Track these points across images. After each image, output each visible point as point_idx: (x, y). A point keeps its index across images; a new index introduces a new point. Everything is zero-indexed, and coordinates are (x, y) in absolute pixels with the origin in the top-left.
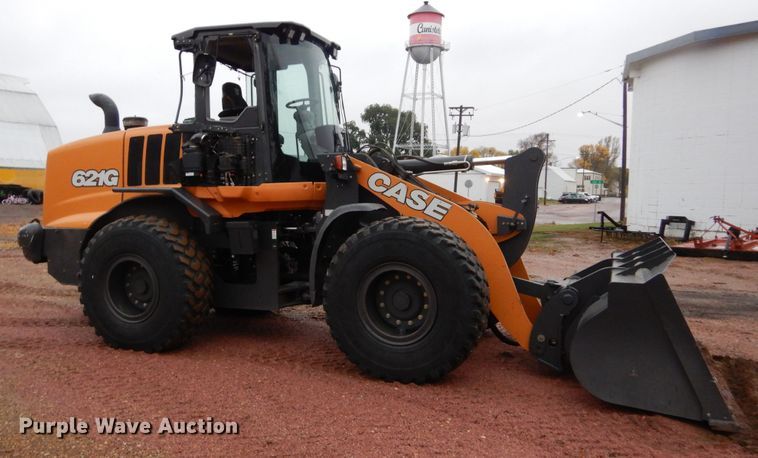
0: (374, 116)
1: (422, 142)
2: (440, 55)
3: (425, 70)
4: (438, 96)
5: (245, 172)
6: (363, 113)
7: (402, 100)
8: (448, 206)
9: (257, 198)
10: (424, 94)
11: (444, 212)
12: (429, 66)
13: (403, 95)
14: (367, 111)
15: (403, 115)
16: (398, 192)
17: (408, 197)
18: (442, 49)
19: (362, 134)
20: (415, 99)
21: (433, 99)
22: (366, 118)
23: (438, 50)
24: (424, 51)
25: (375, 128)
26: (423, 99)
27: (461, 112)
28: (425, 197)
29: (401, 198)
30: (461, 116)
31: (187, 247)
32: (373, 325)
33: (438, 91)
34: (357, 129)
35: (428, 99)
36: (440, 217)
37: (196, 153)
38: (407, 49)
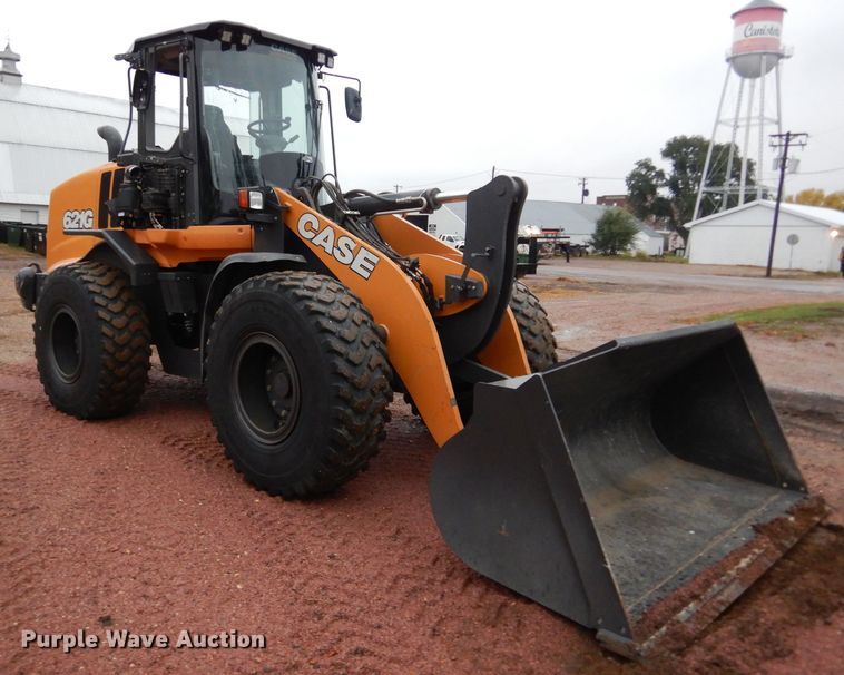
0: (679, 151)
1: (743, 182)
2: (777, 64)
3: (752, 86)
4: (771, 121)
5: (173, 211)
6: (664, 147)
7: (715, 129)
8: (375, 260)
9: (185, 245)
10: (749, 119)
11: (371, 267)
12: (758, 80)
13: (718, 122)
14: (669, 144)
15: (717, 148)
16: (326, 240)
17: (336, 246)
18: (780, 56)
19: (660, 174)
20: (736, 127)
21: (762, 125)
22: (666, 154)
23: (774, 59)
24: (753, 61)
25: (680, 166)
26: (748, 126)
27: (788, 140)
28: (353, 246)
29: (329, 247)
30: (787, 145)
31: (114, 299)
32: (247, 417)
33: (771, 113)
34: (653, 168)
35: (754, 125)
36: (366, 274)
37: (129, 189)
38: (728, 60)
